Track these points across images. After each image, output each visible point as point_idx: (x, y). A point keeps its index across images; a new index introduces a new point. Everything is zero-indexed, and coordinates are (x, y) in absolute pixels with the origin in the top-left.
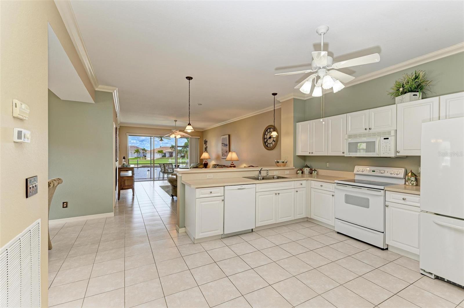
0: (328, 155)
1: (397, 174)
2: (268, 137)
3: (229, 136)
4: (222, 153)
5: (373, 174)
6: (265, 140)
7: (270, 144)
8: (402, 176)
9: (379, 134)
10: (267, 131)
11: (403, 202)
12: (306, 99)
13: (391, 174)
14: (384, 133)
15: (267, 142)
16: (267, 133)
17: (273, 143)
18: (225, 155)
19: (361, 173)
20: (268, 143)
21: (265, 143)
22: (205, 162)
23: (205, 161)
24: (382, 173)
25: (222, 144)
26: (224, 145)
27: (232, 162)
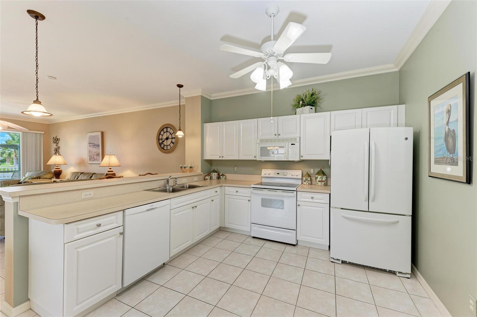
0: (240, 159)
1: (297, 176)
2: (165, 137)
3: (102, 133)
4: (90, 156)
5: (278, 176)
6: (161, 141)
7: (167, 146)
8: (300, 177)
9: (287, 140)
10: (163, 130)
11: (311, 200)
12: (212, 99)
13: (292, 175)
14: (291, 139)
15: (162, 143)
16: (162, 133)
17: (172, 145)
18: (96, 158)
19: (268, 176)
20: (164, 145)
21: (160, 144)
22: (56, 169)
23: (56, 167)
24: (285, 175)
25: (89, 143)
26: (93, 145)
27: (110, 169)
